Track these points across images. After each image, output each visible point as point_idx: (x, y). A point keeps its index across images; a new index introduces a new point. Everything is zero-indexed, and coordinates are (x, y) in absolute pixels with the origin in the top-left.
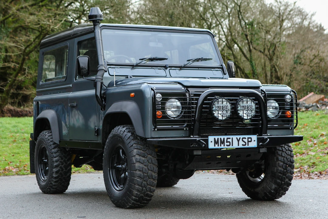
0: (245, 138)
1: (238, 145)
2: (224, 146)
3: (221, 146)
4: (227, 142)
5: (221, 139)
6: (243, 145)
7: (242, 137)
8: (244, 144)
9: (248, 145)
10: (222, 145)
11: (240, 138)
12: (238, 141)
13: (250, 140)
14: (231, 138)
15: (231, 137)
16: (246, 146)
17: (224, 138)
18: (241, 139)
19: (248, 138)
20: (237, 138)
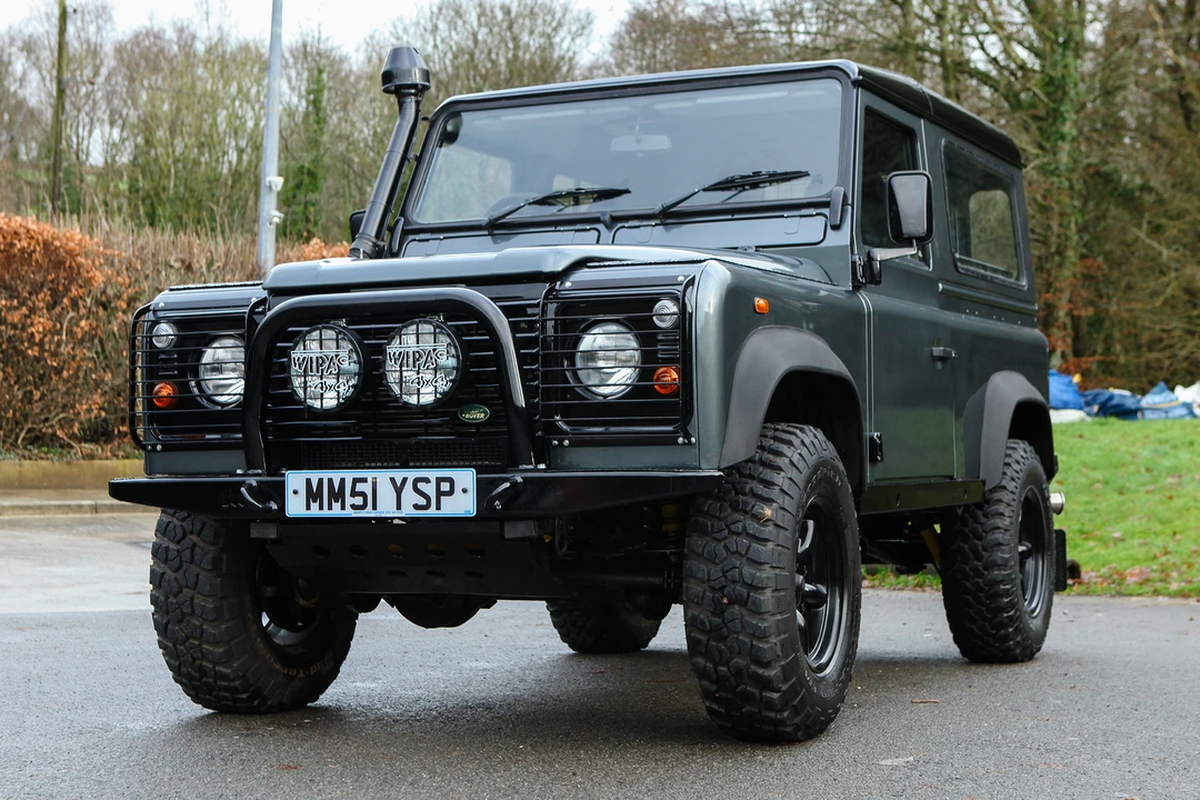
0: (427, 480)
1: (399, 507)
2: (343, 508)
3: (330, 508)
4: (354, 494)
5: (330, 481)
6: (416, 507)
7: (412, 474)
8: (423, 502)
9: (438, 508)
10: (337, 506)
11: (405, 480)
12: (399, 491)
13: (445, 487)
14: (370, 480)
15: (369, 474)
16: (432, 512)
17: (343, 481)
18: (409, 484)
19: (439, 480)
20: (392, 480)
